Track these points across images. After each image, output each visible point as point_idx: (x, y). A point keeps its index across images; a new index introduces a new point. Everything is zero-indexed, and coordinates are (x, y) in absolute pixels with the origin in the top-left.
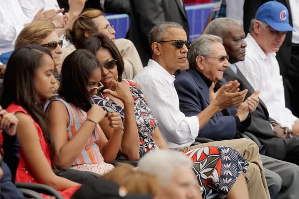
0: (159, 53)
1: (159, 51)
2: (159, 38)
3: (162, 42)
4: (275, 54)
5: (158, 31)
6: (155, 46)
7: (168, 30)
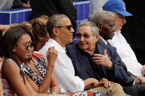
0: (57, 34)
1: (57, 33)
2: (57, 25)
3: (59, 27)
4: (120, 31)
5: (55, 21)
6: (55, 30)
7: (62, 20)
